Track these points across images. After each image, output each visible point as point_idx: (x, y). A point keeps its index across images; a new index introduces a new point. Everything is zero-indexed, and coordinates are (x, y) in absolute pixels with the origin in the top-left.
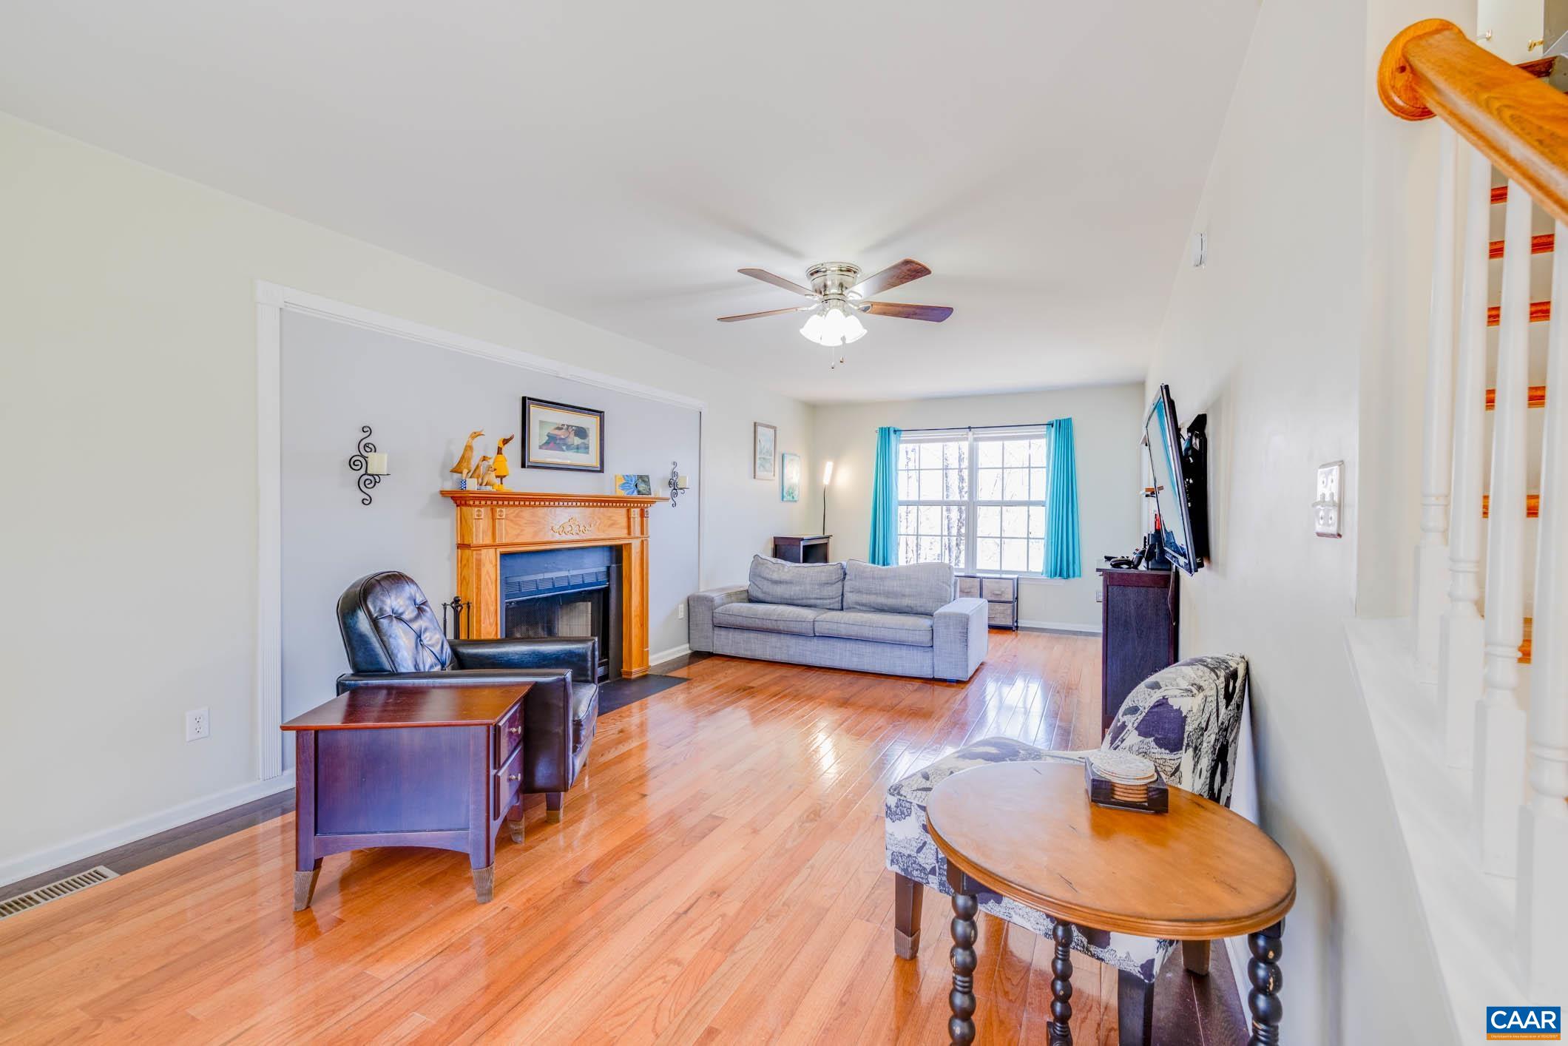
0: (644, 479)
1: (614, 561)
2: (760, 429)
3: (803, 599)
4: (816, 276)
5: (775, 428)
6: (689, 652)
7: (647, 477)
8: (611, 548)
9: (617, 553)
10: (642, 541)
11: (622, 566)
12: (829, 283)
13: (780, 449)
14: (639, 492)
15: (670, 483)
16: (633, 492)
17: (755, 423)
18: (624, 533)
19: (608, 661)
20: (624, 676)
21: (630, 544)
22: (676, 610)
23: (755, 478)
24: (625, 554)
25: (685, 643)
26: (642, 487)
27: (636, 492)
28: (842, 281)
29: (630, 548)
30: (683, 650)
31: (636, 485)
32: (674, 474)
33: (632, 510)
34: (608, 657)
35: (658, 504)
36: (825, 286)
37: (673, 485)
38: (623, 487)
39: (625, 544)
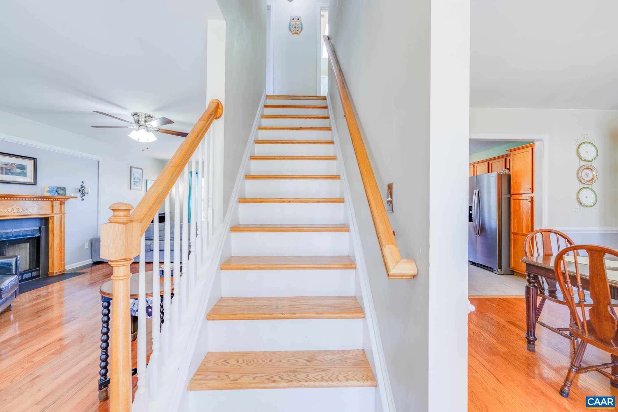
0: (63, 189)
1: (43, 224)
2: (133, 169)
3: (149, 237)
4: (135, 116)
5: (142, 169)
6: (92, 262)
7: (65, 188)
8: (41, 219)
9: (45, 221)
10: (61, 216)
11: (49, 227)
12: (140, 120)
13: (145, 178)
14: (59, 194)
15: (80, 191)
16: (55, 194)
17: (131, 167)
18: (49, 212)
19: (40, 269)
20: (49, 275)
21: (54, 216)
22: (84, 244)
23: (131, 189)
24: (50, 221)
25: (90, 259)
26: (61, 192)
27: (56, 194)
28: (146, 120)
29: (54, 219)
30: (90, 261)
31: (57, 191)
32: (83, 186)
33: (55, 202)
34: (40, 267)
35: (71, 200)
36: (139, 121)
37: (82, 191)
38: (48, 192)
39: (51, 217)
